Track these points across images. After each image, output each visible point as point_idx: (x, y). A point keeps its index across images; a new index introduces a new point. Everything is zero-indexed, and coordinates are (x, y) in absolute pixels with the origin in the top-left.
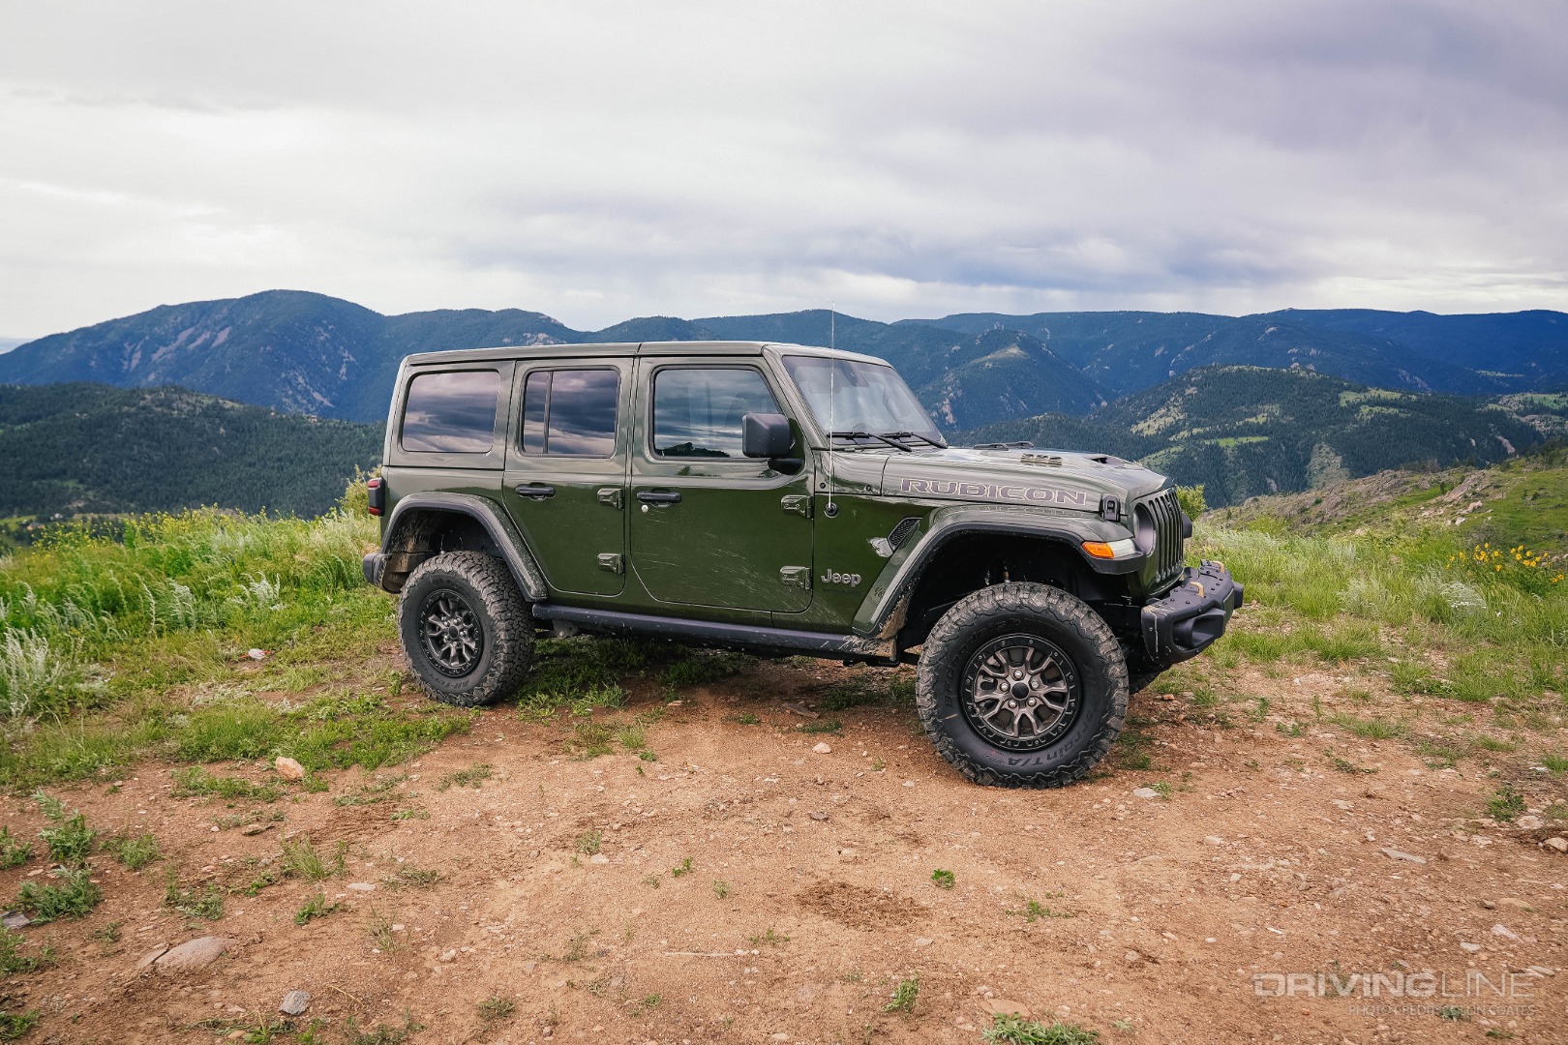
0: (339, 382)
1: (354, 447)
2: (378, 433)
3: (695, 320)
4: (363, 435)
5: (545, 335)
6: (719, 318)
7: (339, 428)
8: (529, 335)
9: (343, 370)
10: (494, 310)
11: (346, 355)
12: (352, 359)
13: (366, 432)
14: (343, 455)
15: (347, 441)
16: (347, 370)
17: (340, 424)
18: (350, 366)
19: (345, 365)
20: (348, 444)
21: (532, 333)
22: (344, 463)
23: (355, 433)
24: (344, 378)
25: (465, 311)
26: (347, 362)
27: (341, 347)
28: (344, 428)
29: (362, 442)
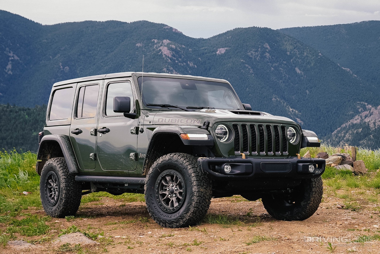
0: (6, 76)
1: (19, 125)
2: (39, 114)
3: (281, 30)
4: (27, 116)
5: (168, 41)
6: (299, 28)
7: (6, 111)
8: (156, 41)
9: (9, 66)
10: (129, 22)
11: (11, 54)
12: (16, 58)
13: (29, 114)
14: (10, 131)
15: (13, 121)
16: (12, 66)
17: (8, 108)
18: (15, 64)
19: (10, 62)
20: (15, 123)
21: (158, 39)
22: (11, 138)
23: (20, 115)
24: (10, 72)
25: (106, 22)
26: (12, 60)
27: (7, 49)
28: (11, 111)
29: (26, 122)
